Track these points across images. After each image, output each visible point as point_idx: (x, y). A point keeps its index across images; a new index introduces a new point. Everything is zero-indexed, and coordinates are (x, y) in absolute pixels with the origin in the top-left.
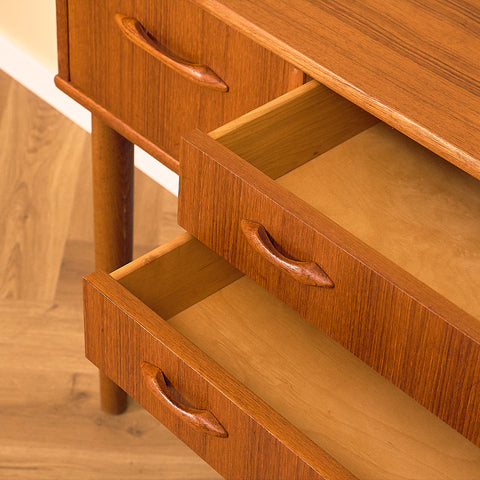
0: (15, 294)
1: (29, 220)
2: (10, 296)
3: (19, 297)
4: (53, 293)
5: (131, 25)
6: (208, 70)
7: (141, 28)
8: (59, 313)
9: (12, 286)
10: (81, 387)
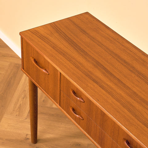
0: (18, 115)
1: (24, 99)
2: (17, 115)
3: (18, 116)
4: (26, 116)
5: (33, 59)
6: (45, 70)
7: (35, 60)
8: (26, 120)
9: (17, 113)
10: (28, 137)
